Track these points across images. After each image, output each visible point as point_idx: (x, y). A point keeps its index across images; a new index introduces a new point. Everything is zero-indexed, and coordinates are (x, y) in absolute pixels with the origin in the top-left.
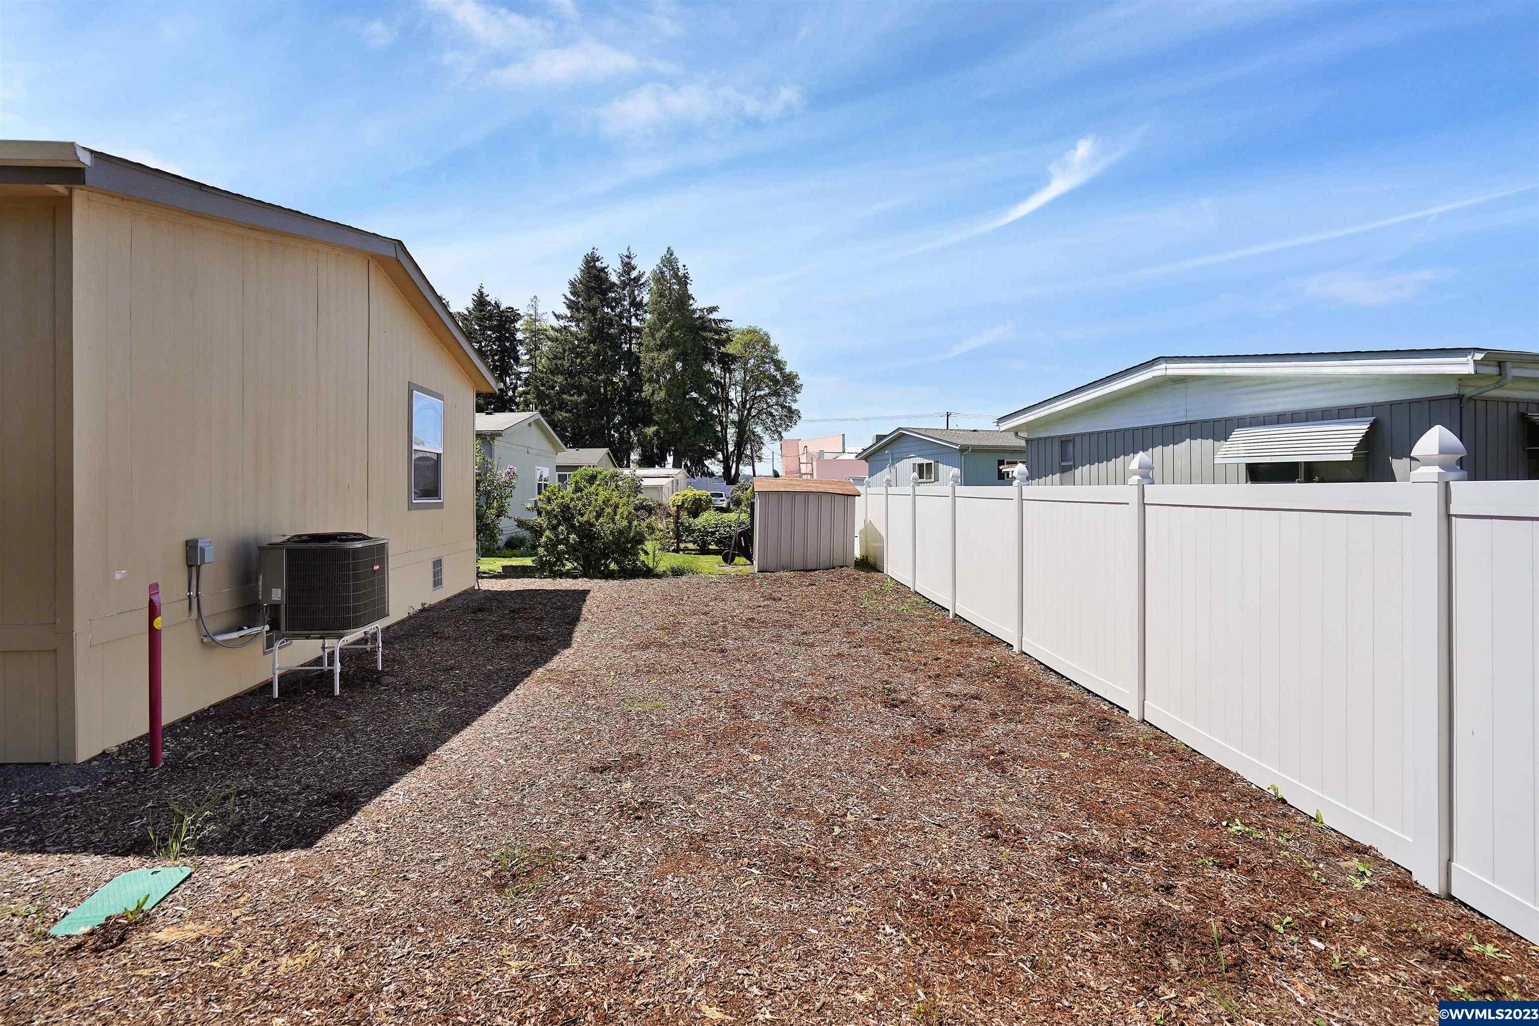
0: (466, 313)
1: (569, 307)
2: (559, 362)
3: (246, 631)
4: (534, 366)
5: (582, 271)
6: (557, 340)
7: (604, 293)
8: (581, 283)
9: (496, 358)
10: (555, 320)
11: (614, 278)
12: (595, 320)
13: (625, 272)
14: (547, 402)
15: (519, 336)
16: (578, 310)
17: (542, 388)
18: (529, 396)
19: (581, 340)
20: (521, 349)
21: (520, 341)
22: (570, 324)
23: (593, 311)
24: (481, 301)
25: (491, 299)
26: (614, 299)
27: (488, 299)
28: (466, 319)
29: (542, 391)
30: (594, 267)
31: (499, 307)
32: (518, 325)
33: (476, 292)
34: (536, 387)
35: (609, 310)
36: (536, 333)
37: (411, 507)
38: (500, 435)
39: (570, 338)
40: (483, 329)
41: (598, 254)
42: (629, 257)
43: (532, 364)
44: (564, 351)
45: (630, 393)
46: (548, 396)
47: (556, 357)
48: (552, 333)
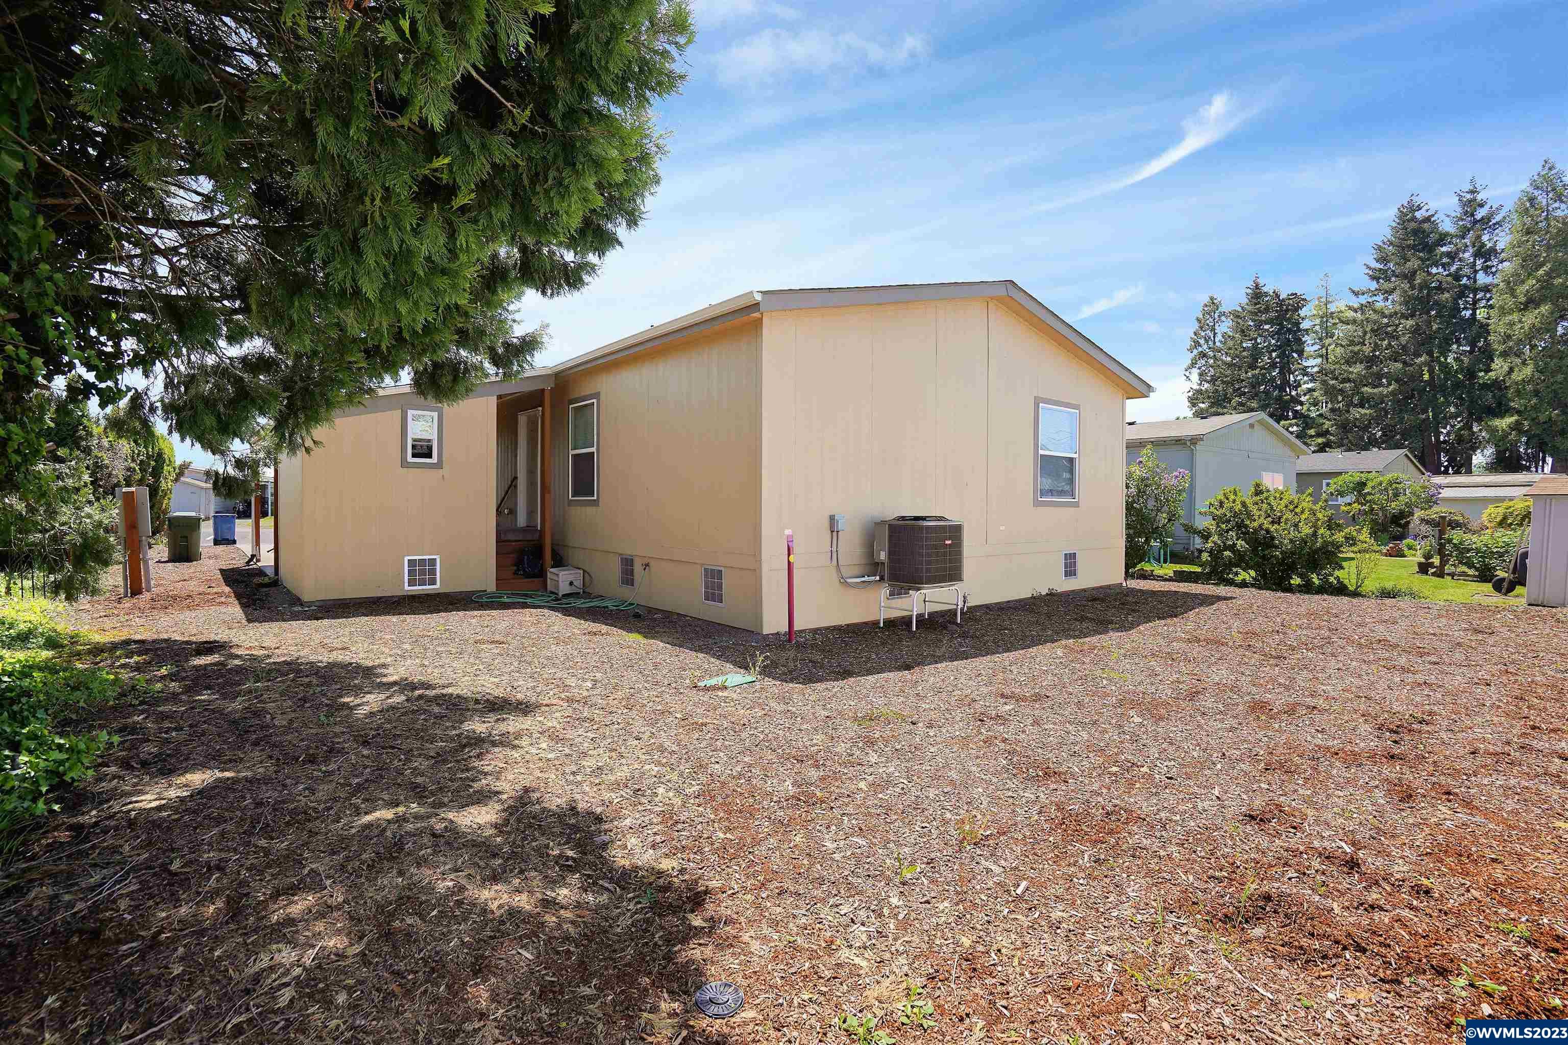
0: (1240, 309)
1: (1373, 278)
2: (1357, 348)
3: (866, 578)
4: (1325, 357)
5: (1393, 228)
6: (1354, 321)
7: (1429, 249)
8: (1391, 244)
9: (1274, 354)
10: (1354, 297)
11: (1447, 226)
12: (1413, 287)
13: (1466, 213)
14: (1340, 398)
15: (1305, 325)
16: (1387, 279)
17: (1332, 382)
18: (1316, 394)
19: (1391, 316)
20: (1308, 339)
21: (1307, 330)
22: (1375, 298)
23: (1410, 277)
24: (1257, 294)
25: (1268, 289)
26: (1448, 254)
27: (1265, 289)
28: (1238, 317)
29: (1333, 386)
30: (1414, 219)
31: (1278, 296)
32: (1302, 313)
33: (1251, 284)
34: (1324, 383)
35: (1441, 270)
36: (1326, 317)
37: (1037, 504)
38: (1202, 440)
39: (1374, 317)
40: (1259, 325)
41: (1417, 201)
42: (1472, 192)
43: (1321, 356)
44: (1365, 333)
45: (1471, 374)
46: (1342, 391)
47: (1352, 343)
48: (1350, 314)
